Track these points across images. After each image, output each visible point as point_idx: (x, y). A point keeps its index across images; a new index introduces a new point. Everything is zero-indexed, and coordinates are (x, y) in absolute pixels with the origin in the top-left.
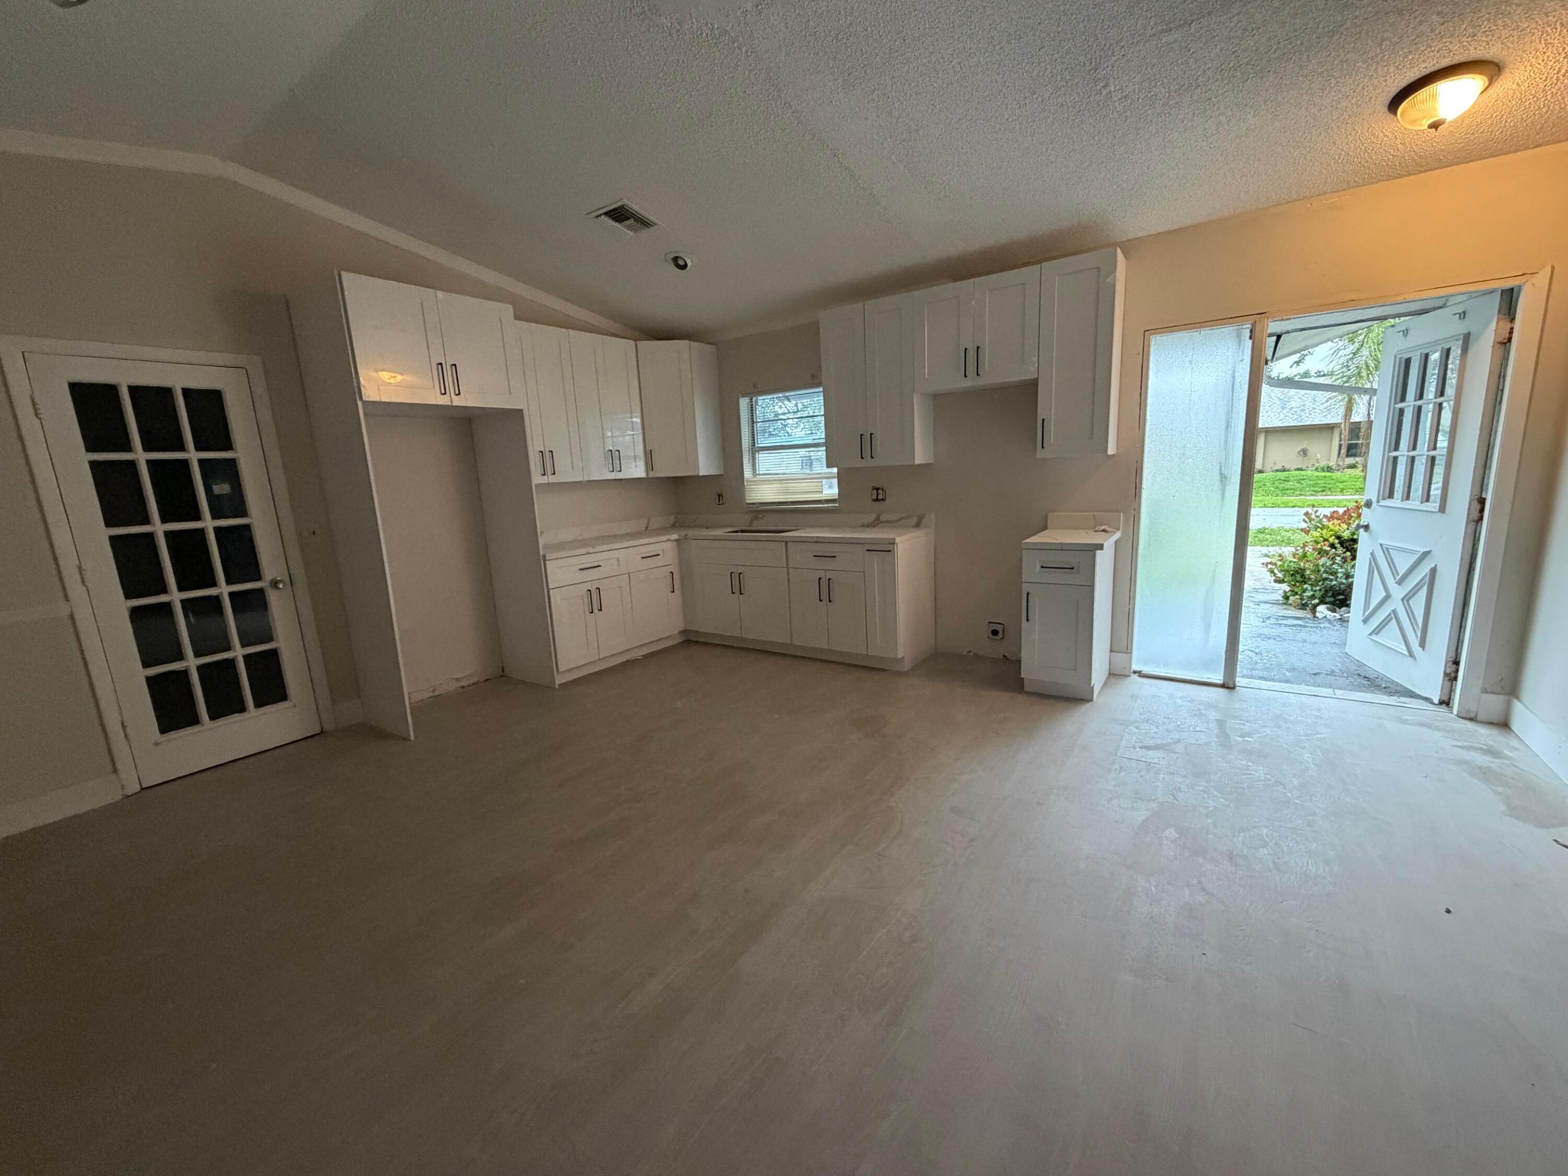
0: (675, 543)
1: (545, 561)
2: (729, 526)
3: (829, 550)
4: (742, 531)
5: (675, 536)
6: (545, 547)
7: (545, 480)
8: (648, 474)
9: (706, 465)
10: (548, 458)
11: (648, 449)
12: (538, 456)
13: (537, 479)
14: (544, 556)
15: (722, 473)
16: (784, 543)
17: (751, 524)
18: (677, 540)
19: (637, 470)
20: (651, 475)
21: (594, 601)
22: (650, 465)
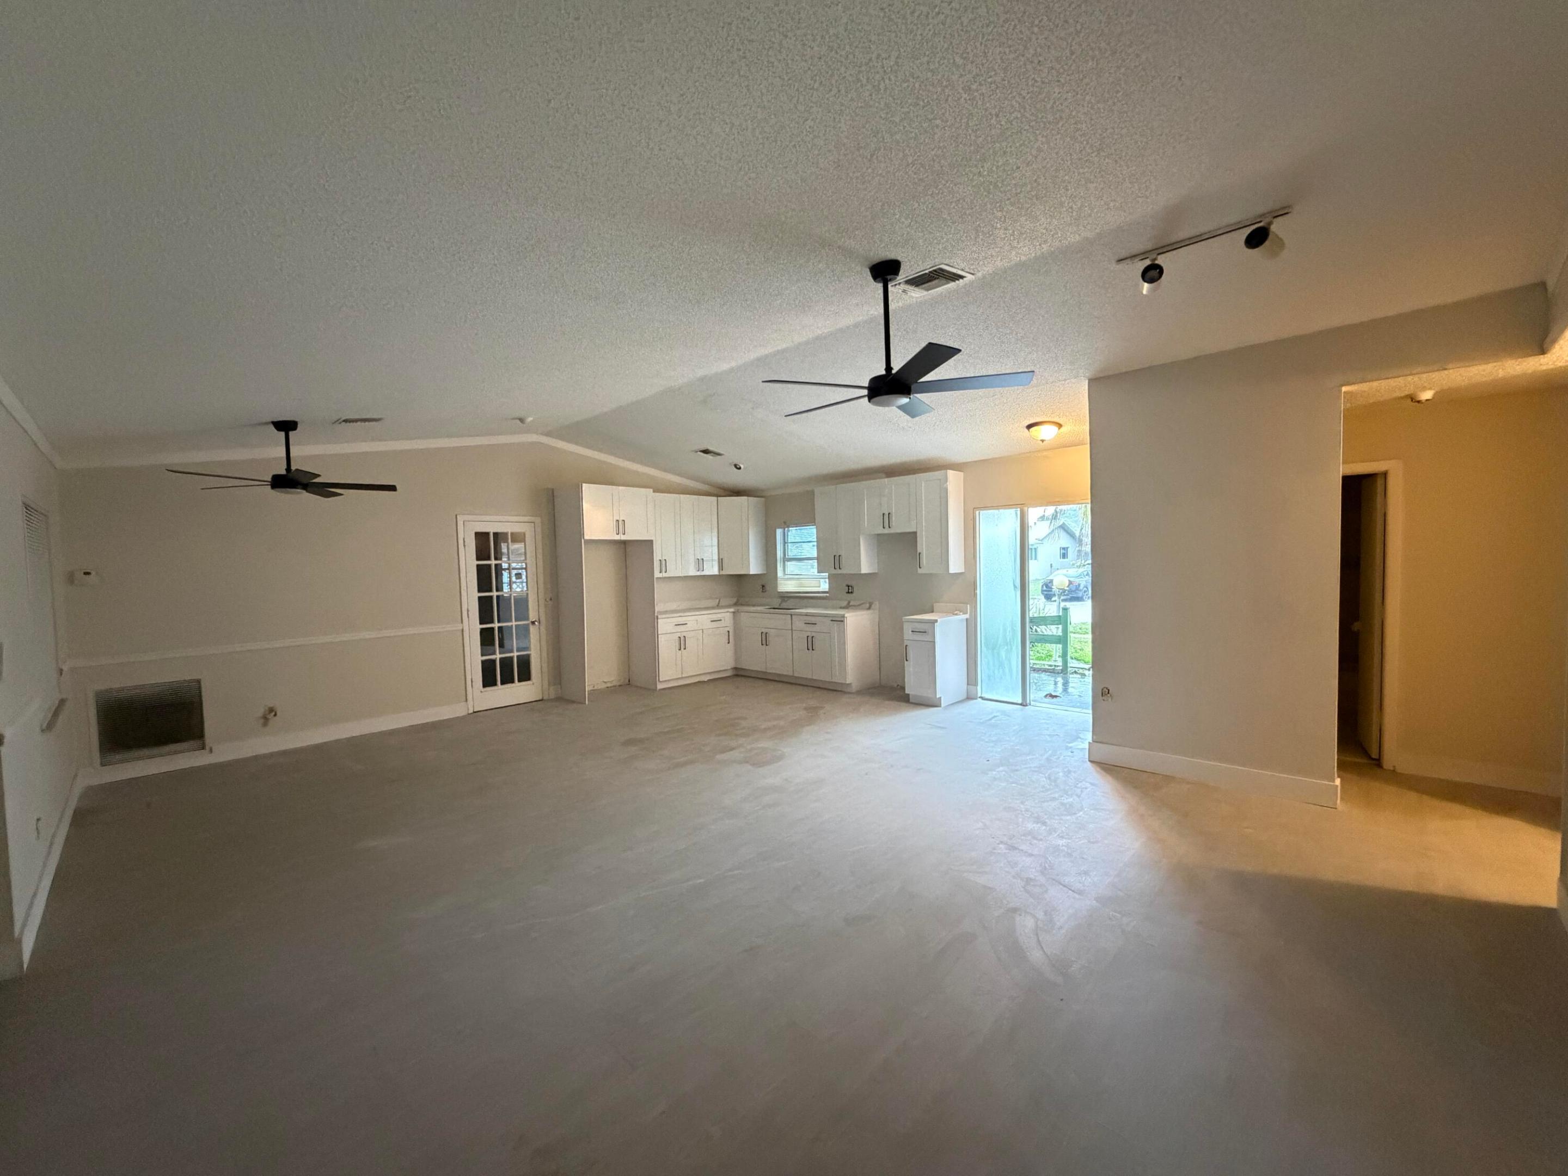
0: (732, 614)
1: (657, 619)
2: (767, 605)
3: (813, 620)
4: (774, 608)
5: (732, 610)
6: (658, 612)
7: (661, 575)
8: (719, 572)
9: (754, 568)
10: (663, 564)
11: (721, 557)
12: (658, 562)
13: (657, 574)
14: (657, 617)
15: (765, 572)
16: (790, 616)
17: (780, 605)
18: (734, 612)
19: (715, 571)
20: (722, 573)
21: (682, 643)
22: (721, 567)
